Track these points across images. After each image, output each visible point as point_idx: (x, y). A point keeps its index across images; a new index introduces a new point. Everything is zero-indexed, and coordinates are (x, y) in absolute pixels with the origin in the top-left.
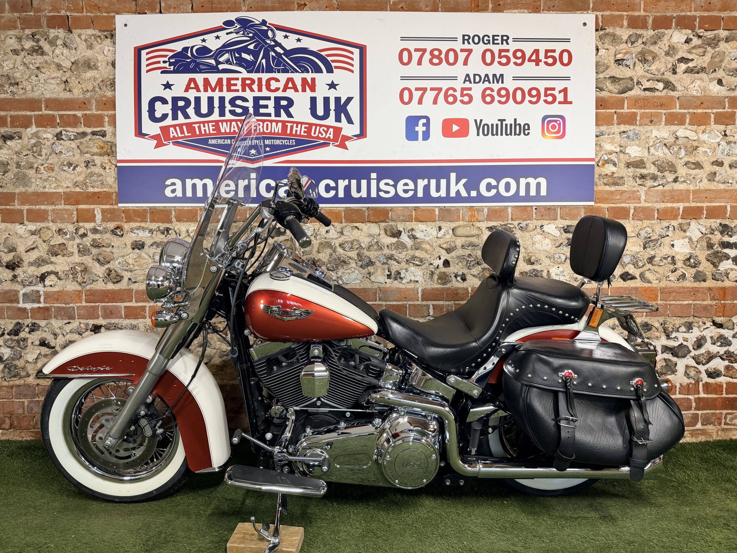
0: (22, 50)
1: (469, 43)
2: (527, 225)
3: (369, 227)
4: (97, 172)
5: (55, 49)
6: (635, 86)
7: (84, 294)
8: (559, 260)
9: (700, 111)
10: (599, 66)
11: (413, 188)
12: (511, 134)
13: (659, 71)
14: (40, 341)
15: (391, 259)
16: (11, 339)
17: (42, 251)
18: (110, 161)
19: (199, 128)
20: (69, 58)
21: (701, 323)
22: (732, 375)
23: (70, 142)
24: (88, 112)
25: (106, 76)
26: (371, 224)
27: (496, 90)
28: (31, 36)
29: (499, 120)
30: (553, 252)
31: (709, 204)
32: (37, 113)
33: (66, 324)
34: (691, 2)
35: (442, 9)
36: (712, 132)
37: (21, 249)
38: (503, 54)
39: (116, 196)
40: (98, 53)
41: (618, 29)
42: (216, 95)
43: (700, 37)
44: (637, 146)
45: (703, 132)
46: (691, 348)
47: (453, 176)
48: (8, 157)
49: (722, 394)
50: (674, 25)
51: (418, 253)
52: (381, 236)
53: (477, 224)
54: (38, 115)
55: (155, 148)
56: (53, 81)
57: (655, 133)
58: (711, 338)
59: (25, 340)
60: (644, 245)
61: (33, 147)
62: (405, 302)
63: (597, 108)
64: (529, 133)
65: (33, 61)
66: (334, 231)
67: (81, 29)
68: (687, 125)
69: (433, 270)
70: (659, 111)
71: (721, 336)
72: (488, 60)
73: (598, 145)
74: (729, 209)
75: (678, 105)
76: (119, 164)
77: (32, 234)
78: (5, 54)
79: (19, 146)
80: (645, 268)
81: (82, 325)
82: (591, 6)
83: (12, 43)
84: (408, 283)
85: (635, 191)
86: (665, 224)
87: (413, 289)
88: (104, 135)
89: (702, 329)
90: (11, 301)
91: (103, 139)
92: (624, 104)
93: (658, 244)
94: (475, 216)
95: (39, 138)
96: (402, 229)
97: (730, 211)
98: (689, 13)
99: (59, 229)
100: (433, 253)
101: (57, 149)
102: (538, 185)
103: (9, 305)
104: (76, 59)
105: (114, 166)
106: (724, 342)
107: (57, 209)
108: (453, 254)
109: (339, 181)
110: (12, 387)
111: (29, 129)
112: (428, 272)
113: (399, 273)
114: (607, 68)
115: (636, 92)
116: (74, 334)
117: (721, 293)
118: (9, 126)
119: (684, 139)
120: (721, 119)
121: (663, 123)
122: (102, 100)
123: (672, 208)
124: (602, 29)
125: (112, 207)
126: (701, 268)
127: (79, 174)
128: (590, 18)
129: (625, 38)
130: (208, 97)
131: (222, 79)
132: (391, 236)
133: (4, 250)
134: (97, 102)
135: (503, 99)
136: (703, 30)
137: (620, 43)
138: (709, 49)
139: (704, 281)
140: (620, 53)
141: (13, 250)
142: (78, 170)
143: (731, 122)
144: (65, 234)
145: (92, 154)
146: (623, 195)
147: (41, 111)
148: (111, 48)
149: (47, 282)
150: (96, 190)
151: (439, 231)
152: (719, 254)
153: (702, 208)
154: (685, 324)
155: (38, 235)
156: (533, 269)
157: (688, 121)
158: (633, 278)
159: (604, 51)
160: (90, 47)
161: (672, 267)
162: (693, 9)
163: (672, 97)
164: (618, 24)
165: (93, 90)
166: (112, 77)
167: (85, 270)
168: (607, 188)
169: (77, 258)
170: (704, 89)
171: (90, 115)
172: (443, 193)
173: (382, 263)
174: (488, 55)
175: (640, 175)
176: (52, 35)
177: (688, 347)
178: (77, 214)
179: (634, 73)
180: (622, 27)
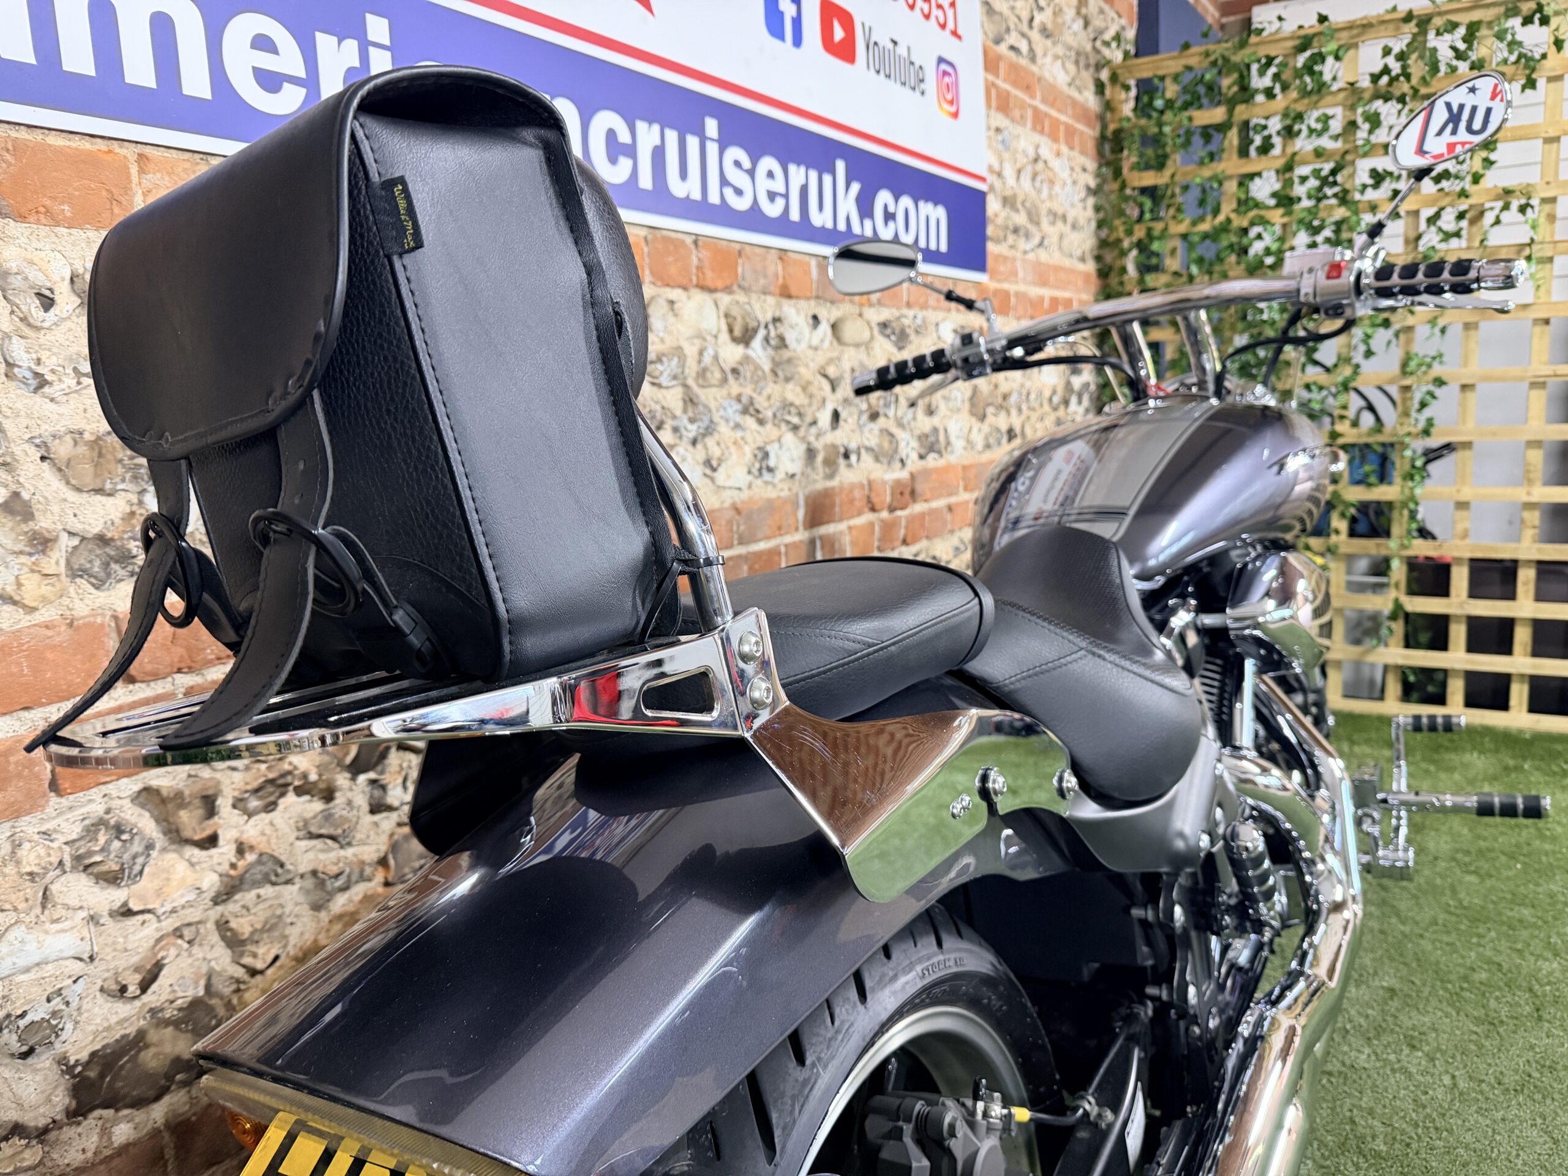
2: (923, 321)
3: (701, 307)
6: (1005, 35)
9: (1054, 113)
12: (905, 84)
15: (747, 413)
29: (891, 40)
36: (1062, 159)
44: (1010, 163)
45: (1057, 155)
47: (841, 169)
51: (789, 393)
52: (720, 337)
53: (867, 313)
57: (1024, 142)
62: (779, 540)
68: (1045, 137)
69: (813, 440)
70: (1022, 95)
75: (1038, 93)
84: (781, 482)
85: (1014, 259)
87: (790, 500)
92: (999, 68)
96: (761, 318)
100: (814, 391)
102: (938, 224)
108: (840, 394)
113: (766, 455)
115: (1006, 48)
119: (1042, 164)
120: (1068, 136)
121: (1029, 125)
132: (735, 340)
143: (1075, 146)
146: (1006, 264)
151: (815, 327)
156: (934, 427)
157: (1046, 128)
161: (1041, 412)
172: (828, 217)
173: (732, 424)
175: (1015, 225)
179: (1002, 6)
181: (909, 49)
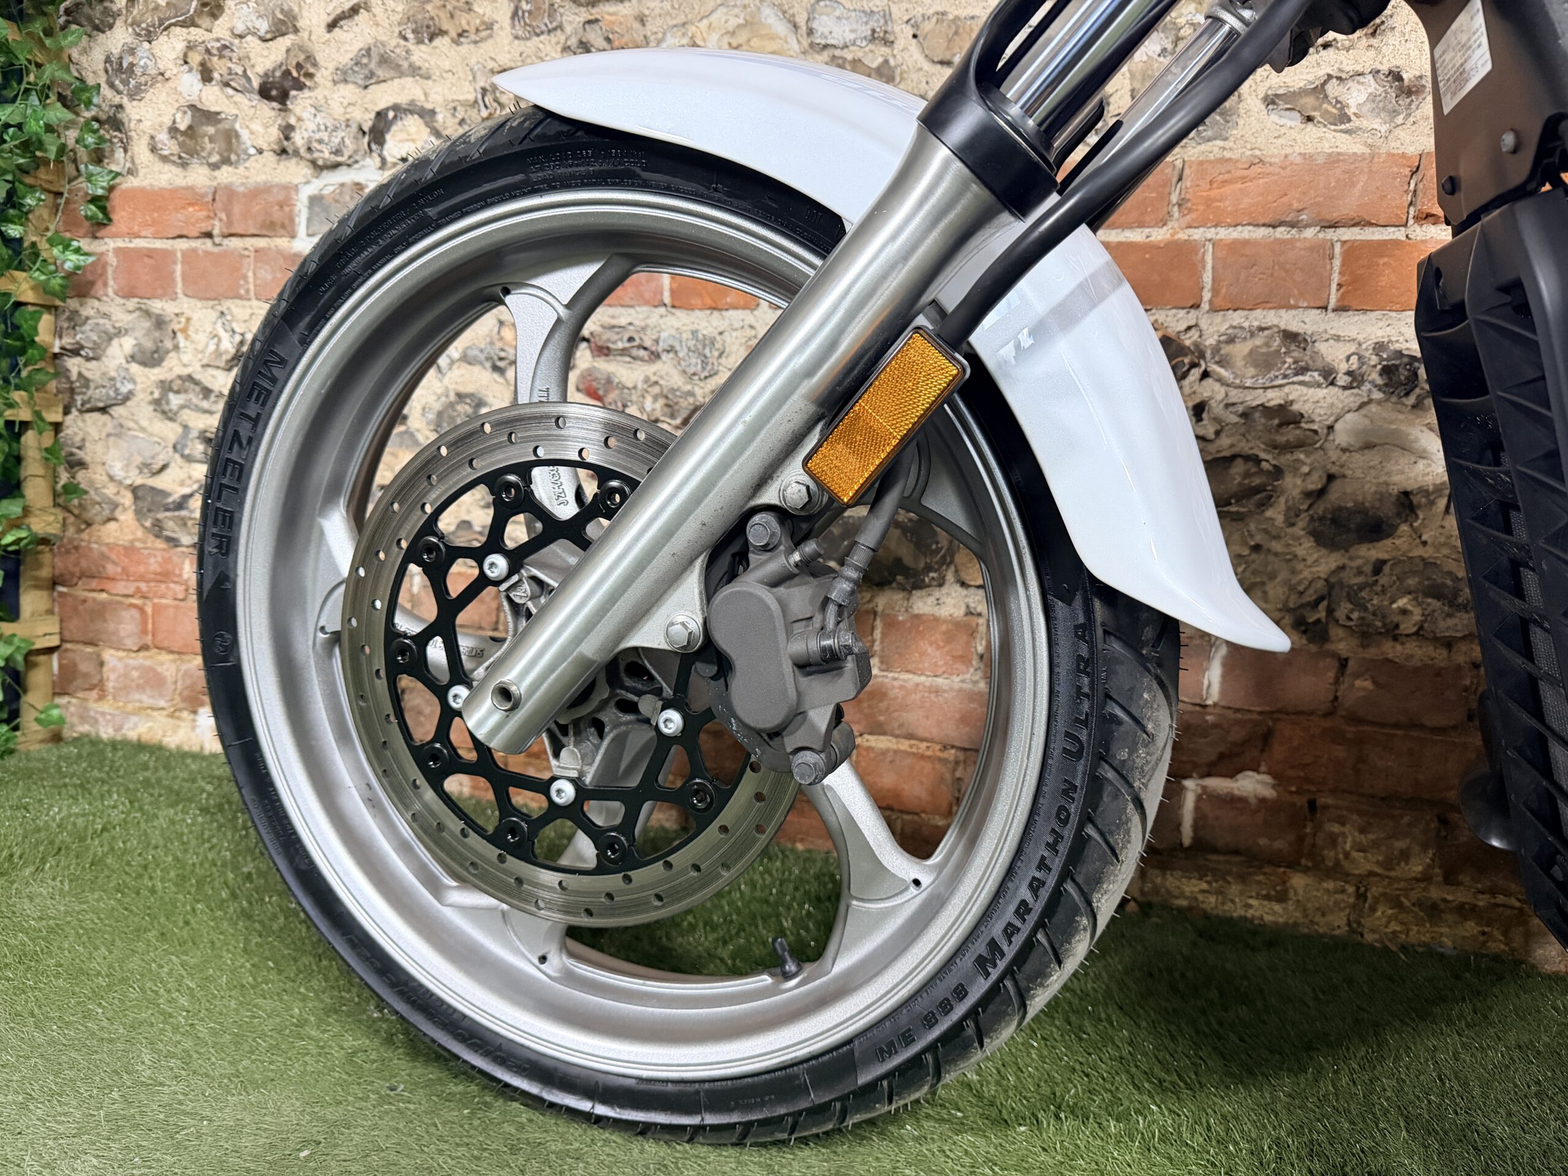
17: (382, 22)
37: (313, 20)
90: (272, 230)
103: (261, 243)
116: (476, 369)
133: (260, 29)
141: (285, 24)
149: (393, 145)
169: (504, 48)
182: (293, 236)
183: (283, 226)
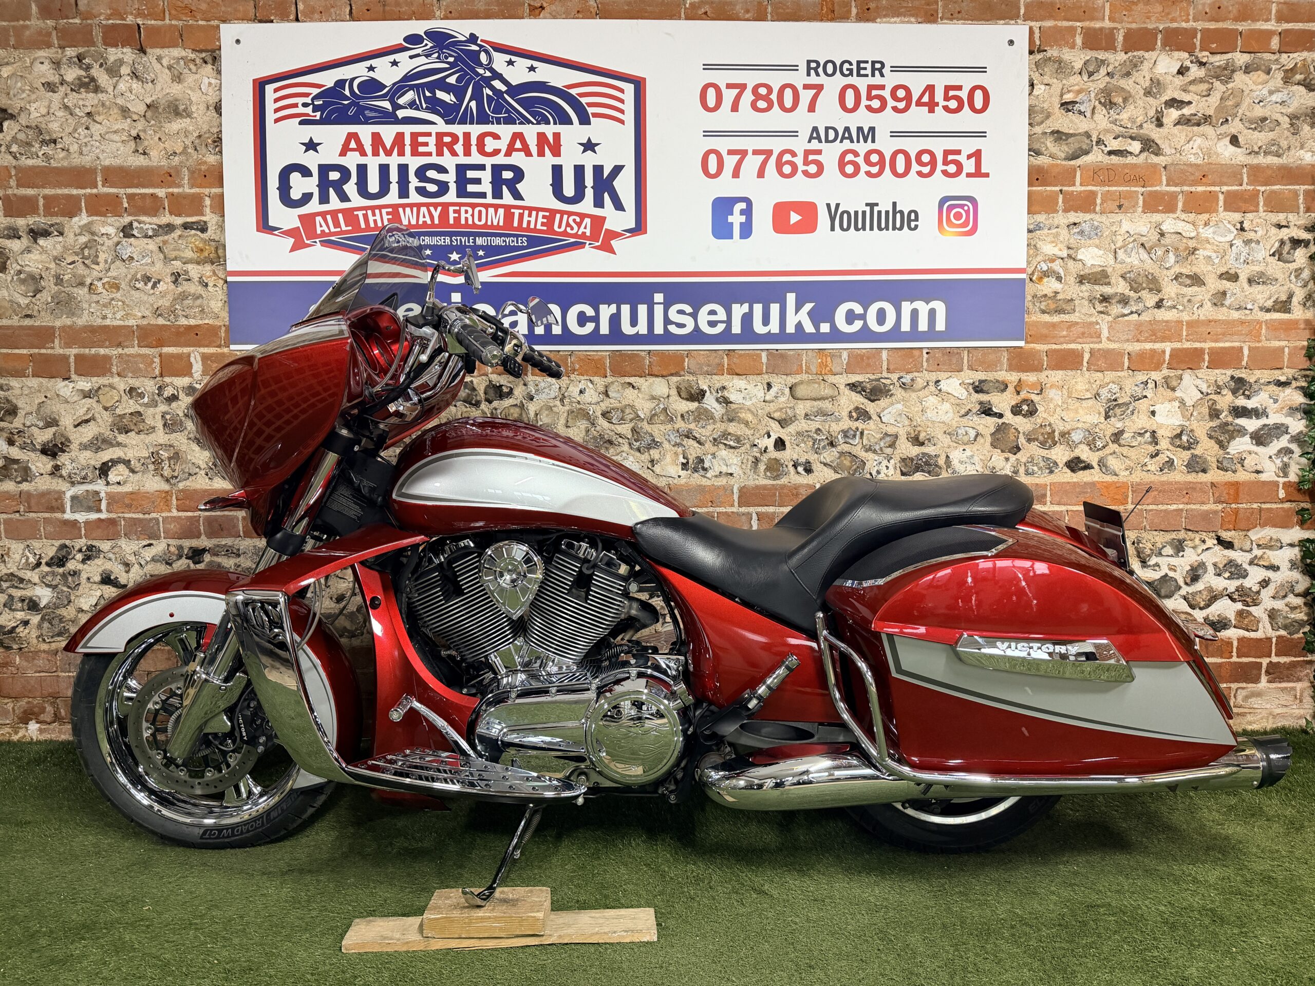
0: (62, 84)
1: (818, 75)
2: (912, 380)
3: (651, 384)
4: (192, 291)
5: (117, 81)
6: (1095, 148)
7: (174, 497)
8: (966, 439)
9: (1200, 189)
10: (1034, 112)
11: (725, 319)
12: (887, 228)
13: (1134, 122)
14: (101, 575)
15: (688, 438)
16: (53, 573)
17: (102, 426)
18: (214, 273)
19: (366, 217)
20: (141, 98)
21: (1197, 541)
22: (1247, 625)
23: (146, 241)
24: (176, 190)
25: (205, 127)
26: (654, 379)
27: (862, 154)
28: (76, 60)
29: (867, 205)
30: (955, 424)
31: (1213, 345)
32: (88, 191)
33: (145, 546)
34: (1189, 5)
35: (772, 16)
36: (1221, 225)
37: (67, 422)
38: (874, 93)
39: (227, 331)
40: (190, 88)
41: (1066, 50)
42: (394, 161)
43: (1202, 64)
44: (1097, 247)
45: (1206, 224)
46: (1181, 582)
47: (791, 298)
48: (40, 267)
49: (1231, 657)
50: (1159, 43)
51: (733, 428)
52: (671, 398)
53: (831, 379)
54: (91, 195)
55: (292, 250)
56: (116, 137)
57: (1126, 226)
58: (1215, 565)
59: (75, 573)
60: (1106, 413)
61: (82, 249)
62: (711, 509)
63: (1030, 184)
64: (916, 226)
65: (81, 103)
66: (592, 391)
67: (163, 47)
68: (1179, 212)
69: (758, 455)
70: (1133, 189)
71: (1231, 561)
72: (850, 103)
73: (1032, 246)
74: (1246, 352)
75: (1164, 178)
76: (230, 279)
77: (85, 397)
78: (33, 90)
79: (58, 247)
80: (1107, 451)
81: (172, 549)
82: (1022, 12)
83: (44, 71)
84: (716, 476)
85: (1091, 323)
86: (1141, 377)
87: (724, 488)
88: (204, 230)
89: (1200, 551)
90: (52, 509)
91: (202, 235)
92: (1075, 177)
93: (1129, 411)
94: (827, 366)
95: (93, 234)
96: (705, 388)
97: (1248, 356)
98: (1184, 25)
99: (131, 388)
100: (759, 427)
101: (124, 252)
102: (932, 313)
103: (47, 515)
104: (153, 98)
105: (221, 282)
106: (1235, 571)
107: (126, 354)
108: (792, 429)
109: (602, 307)
110: (56, 652)
111: (75, 219)
112: (750, 458)
113: (702, 461)
114: (1048, 117)
115: (1096, 157)
116: (159, 564)
117: (1232, 492)
118: (41, 212)
119: (1174, 236)
120: (1236, 203)
121: (1140, 209)
122: (200, 170)
123: (1153, 351)
124: (1039, 51)
125: (218, 349)
126: (1198, 451)
127: (163, 295)
128: (1020, 32)
129: (1078, 65)
130: (380, 165)
131: (403, 134)
132: (687, 399)
133: (38, 423)
134: (192, 172)
135: (875, 170)
136: (1207, 53)
137: (1070, 75)
138: (1217, 84)
139: (1204, 471)
140: (1069, 91)
141: (52, 422)
142: (160, 289)
143: (1252, 208)
144: (141, 395)
145: (184, 260)
146: (1073, 329)
147: (96, 187)
148: (213, 81)
149: (113, 477)
150: (192, 322)
151: (768, 390)
152: (1230, 428)
153: (1202, 351)
154: (1171, 543)
155: (96, 398)
156: (923, 453)
157: (1180, 205)
158: (1088, 467)
159: (1043, 87)
160: (178, 78)
161: (1151, 449)
162: (1191, 17)
163: (1155, 166)
164: (1067, 43)
165: (185, 151)
166: (215, 130)
167: (176, 456)
168: (1046, 318)
169: (161, 437)
170: (1208, 153)
171: (178, 193)
172: (774, 327)
173: (673, 443)
174: (850, 95)
175: (1101, 295)
176: (112, 59)
177: (1176, 580)
178: (161, 362)
179: (1093, 125)
180: (1073, 46)
181: (894, 204)
182: (64, 512)
183: (58, 508)
